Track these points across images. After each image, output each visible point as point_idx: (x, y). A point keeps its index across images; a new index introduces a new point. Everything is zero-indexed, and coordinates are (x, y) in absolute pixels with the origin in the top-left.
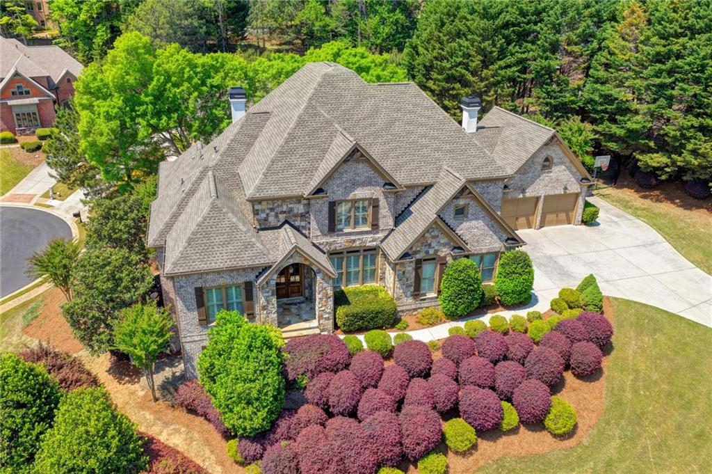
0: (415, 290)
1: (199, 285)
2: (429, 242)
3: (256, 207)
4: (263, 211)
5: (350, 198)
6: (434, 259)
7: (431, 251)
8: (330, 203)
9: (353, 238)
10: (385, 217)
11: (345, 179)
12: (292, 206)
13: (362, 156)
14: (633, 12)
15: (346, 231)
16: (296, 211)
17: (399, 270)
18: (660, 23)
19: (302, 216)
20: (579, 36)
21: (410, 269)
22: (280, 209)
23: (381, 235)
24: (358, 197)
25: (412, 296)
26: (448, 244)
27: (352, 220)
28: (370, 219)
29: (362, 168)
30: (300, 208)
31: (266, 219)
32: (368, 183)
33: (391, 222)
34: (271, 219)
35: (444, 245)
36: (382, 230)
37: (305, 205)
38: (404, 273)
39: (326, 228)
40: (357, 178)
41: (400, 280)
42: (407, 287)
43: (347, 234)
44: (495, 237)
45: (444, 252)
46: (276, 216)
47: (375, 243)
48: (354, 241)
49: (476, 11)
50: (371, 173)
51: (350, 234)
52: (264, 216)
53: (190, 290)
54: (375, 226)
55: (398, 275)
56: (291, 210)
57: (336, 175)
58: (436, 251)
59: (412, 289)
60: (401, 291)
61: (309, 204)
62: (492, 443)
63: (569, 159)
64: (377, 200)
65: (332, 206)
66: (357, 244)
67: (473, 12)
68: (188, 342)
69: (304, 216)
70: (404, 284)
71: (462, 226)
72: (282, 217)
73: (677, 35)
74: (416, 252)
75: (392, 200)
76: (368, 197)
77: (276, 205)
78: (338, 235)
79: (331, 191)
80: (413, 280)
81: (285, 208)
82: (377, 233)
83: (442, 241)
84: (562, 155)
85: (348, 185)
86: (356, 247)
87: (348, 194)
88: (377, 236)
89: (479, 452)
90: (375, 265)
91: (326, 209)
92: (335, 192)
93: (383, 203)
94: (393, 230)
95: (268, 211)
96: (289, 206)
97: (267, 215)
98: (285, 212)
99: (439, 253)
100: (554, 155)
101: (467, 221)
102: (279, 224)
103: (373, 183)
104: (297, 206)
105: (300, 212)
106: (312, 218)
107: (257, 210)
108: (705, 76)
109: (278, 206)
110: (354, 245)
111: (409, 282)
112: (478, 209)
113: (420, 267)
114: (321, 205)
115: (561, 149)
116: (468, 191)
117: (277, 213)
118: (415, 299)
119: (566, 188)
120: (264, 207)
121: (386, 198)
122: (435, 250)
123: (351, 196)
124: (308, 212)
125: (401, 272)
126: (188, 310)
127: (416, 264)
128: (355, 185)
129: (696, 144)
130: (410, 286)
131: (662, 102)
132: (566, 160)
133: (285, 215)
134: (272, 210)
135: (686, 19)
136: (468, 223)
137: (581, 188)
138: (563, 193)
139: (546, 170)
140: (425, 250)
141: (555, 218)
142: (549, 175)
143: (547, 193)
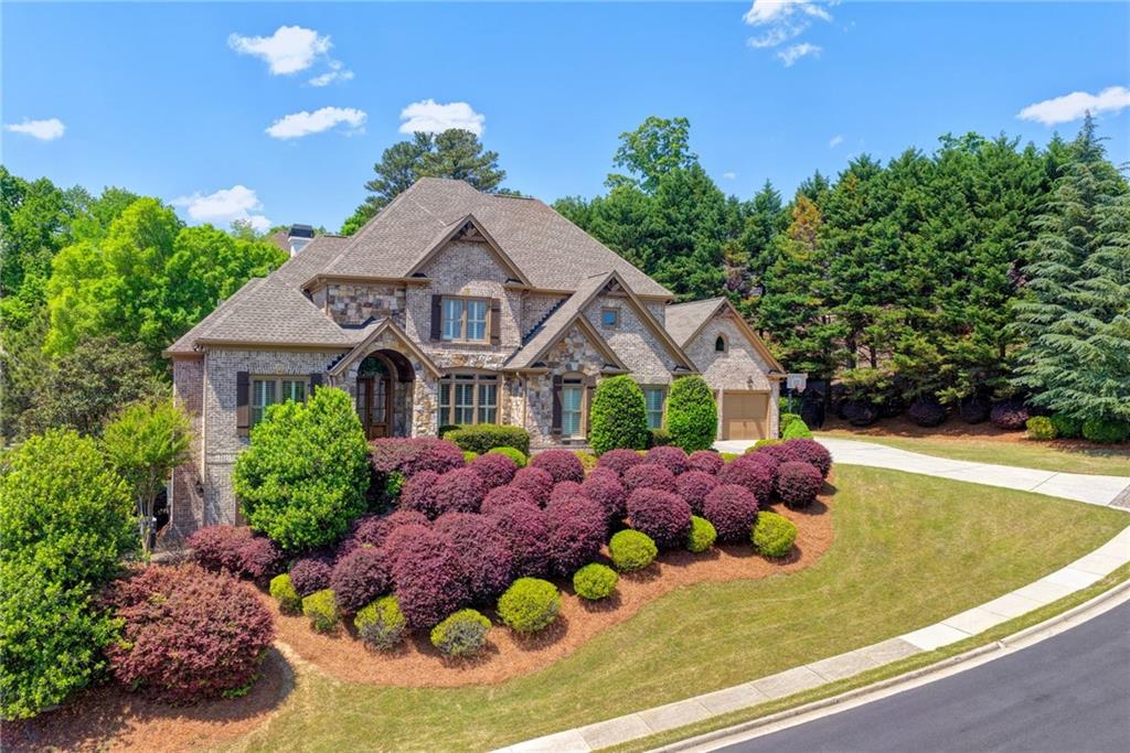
0: (554, 426)
1: (244, 369)
2: (571, 351)
3: (331, 292)
4: (341, 299)
5: (460, 294)
6: (578, 381)
7: (575, 367)
8: (434, 296)
9: (465, 353)
10: (509, 328)
11: (454, 266)
12: (381, 297)
13: (478, 234)
14: (803, 209)
15: (455, 341)
16: (386, 306)
17: (531, 389)
18: (836, 213)
19: (394, 313)
20: (745, 244)
21: (546, 389)
22: (363, 300)
23: (503, 355)
24: (471, 294)
25: (550, 434)
26: (597, 359)
27: (463, 329)
28: (488, 330)
29: (477, 252)
30: (392, 303)
31: (344, 312)
32: (484, 275)
33: (517, 338)
34: (351, 312)
35: (592, 359)
36: (505, 347)
37: (399, 298)
38: (538, 394)
39: (428, 334)
40: (471, 267)
41: (533, 405)
42: (542, 418)
43: (457, 346)
44: (659, 362)
45: (592, 369)
46: (359, 309)
47: (495, 365)
48: (466, 358)
49: (613, 217)
50: (489, 263)
51: (461, 347)
52: (341, 306)
53: (229, 375)
54: (495, 338)
55: (530, 397)
56: (379, 304)
57: (443, 258)
58: (581, 367)
59: (550, 422)
60: (535, 424)
61: (405, 298)
62: (682, 568)
63: (750, 341)
64: (497, 302)
65: (437, 301)
66: (471, 363)
67: (609, 218)
68: (217, 464)
69: (397, 315)
70: (538, 413)
71: (613, 339)
72: (366, 312)
73: (860, 223)
74: (553, 365)
75: (518, 305)
76: (485, 295)
77: (359, 292)
78: (445, 347)
79: (436, 279)
80: (551, 408)
81: (371, 300)
82: (499, 350)
83: (589, 353)
84: (740, 335)
85: (459, 274)
86: (469, 368)
87: (459, 287)
88: (498, 355)
89: (663, 578)
90: (495, 403)
91: (428, 305)
92: (441, 282)
93: (505, 306)
94: (520, 349)
95: (347, 301)
96: (378, 297)
97: (346, 305)
98: (370, 305)
99: (585, 371)
100: (728, 334)
101: (620, 332)
102: (362, 321)
103: (492, 277)
104: (389, 298)
105: (391, 308)
106: (408, 315)
107: (333, 297)
108: (898, 258)
109: (362, 295)
110: (466, 365)
111: (545, 411)
112: (634, 317)
113: (560, 388)
114: (420, 299)
115: (738, 325)
116: (617, 286)
117: (360, 305)
118: (555, 439)
119: (750, 381)
120: (342, 294)
121: (510, 300)
122: (580, 365)
123: (462, 292)
124: (403, 310)
125: (533, 393)
126: (224, 407)
127: (554, 382)
128: (468, 276)
129: (908, 340)
130: (547, 417)
131: (857, 297)
132: (746, 341)
133: (370, 309)
134: (353, 299)
135: (865, 204)
136: (622, 337)
137: (771, 385)
138: (747, 389)
139: (721, 354)
140: (566, 362)
141: (743, 428)
142: (725, 360)
143: (726, 388)
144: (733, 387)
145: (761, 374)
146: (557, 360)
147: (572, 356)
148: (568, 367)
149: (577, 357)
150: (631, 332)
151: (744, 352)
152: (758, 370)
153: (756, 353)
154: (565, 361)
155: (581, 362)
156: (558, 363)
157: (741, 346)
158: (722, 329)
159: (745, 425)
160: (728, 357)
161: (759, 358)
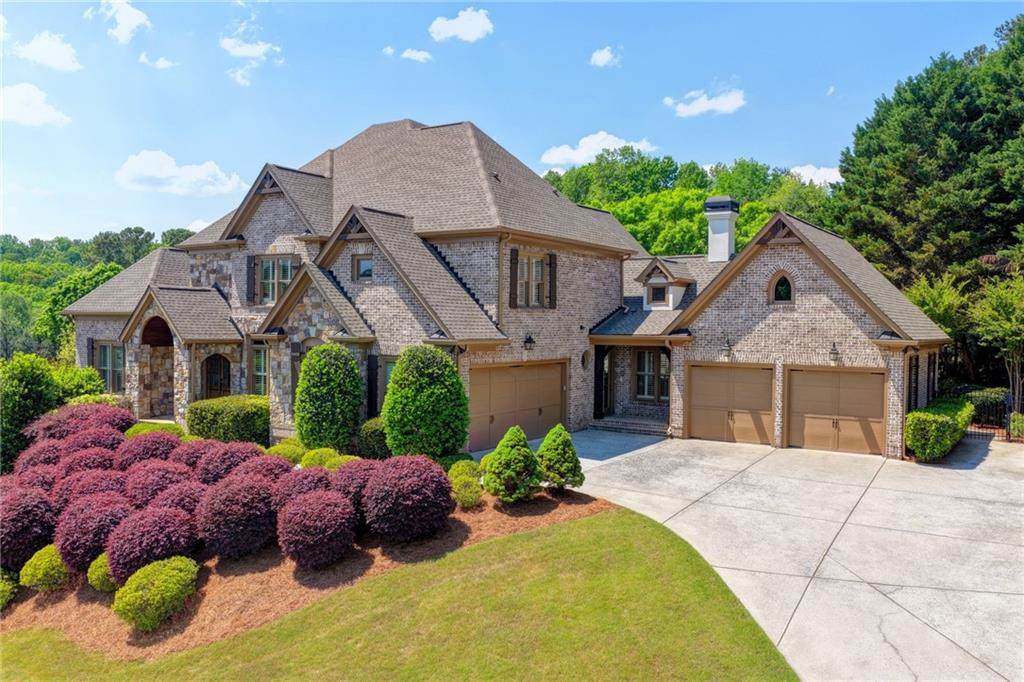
1: (91, 335)
4: (197, 267)
5: (269, 252)
8: (249, 258)
13: (275, 184)
15: (271, 303)
22: (210, 267)
25: (291, 412)
26: (334, 321)
27: (276, 290)
32: (288, 229)
34: (203, 279)
35: (331, 323)
39: (245, 297)
40: (278, 221)
42: (283, 393)
43: (266, 309)
45: (330, 335)
46: (208, 277)
52: (197, 274)
53: (85, 341)
55: (272, 369)
56: (220, 269)
64: (298, 258)
65: (251, 263)
70: (280, 388)
71: (364, 296)
74: (294, 331)
77: (207, 260)
78: (258, 311)
79: (251, 239)
83: (326, 316)
85: (268, 231)
87: (268, 245)
91: (245, 267)
95: (201, 269)
98: (215, 271)
99: (323, 338)
100: (796, 271)
101: (373, 284)
102: (209, 288)
106: (233, 279)
109: (210, 261)
111: (286, 384)
112: (387, 265)
115: (812, 257)
116: (358, 227)
117: (208, 272)
122: (318, 330)
123: (271, 250)
127: (292, 351)
128: (275, 232)
130: (288, 392)
134: (204, 266)
136: (373, 293)
137: (885, 358)
138: (833, 364)
139: (781, 305)
140: (305, 327)
141: (831, 430)
142: (789, 315)
143: (789, 361)
144: (801, 361)
145: (864, 338)
146: (296, 324)
147: (309, 319)
148: (306, 332)
149: (315, 320)
150: (384, 284)
151: (825, 300)
152: (857, 332)
153: (851, 301)
154: (304, 325)
155: (319, 326)
156: (297, 328)
157: (820, 291)
158: (782, 264)
159: (836, 424)
160: (793, 310)
161: (861, 311)
